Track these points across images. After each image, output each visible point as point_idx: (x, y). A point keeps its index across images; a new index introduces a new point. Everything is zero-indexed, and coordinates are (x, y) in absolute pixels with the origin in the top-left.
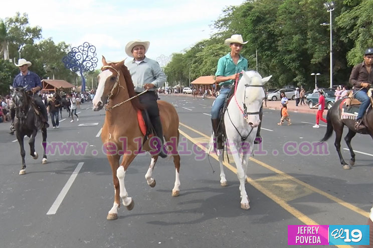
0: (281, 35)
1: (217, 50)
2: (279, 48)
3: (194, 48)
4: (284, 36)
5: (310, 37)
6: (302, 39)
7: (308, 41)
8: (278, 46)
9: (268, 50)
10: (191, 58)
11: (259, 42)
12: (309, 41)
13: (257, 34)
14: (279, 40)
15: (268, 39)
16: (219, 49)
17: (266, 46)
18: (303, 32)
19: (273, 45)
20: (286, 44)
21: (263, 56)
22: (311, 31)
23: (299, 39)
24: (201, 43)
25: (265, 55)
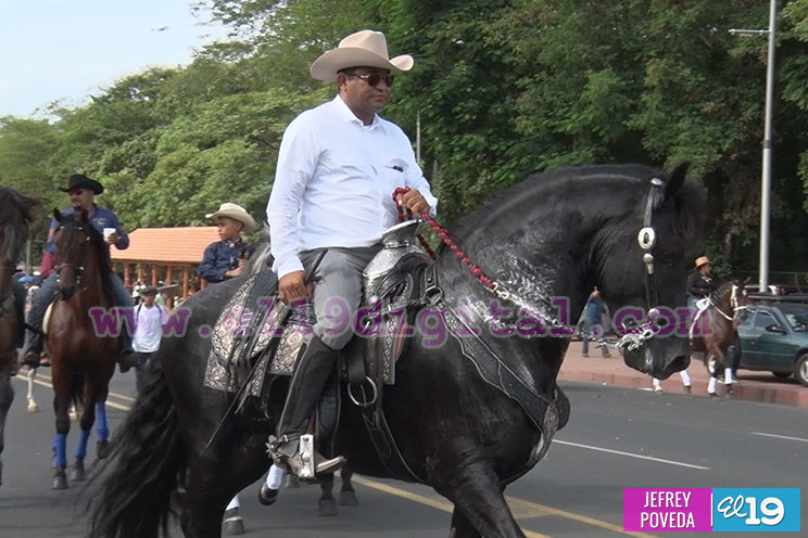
0: (532, 68)
1: (263, 119)
2: (522, 124)
3: (104, 99)
4: (544, 73)
5: (655, 83)
6: (622, 92)
7: (644, 97)
8: (516, 114)
9: (474, 127)
10: (94, 144)
11: (438, 94)
12: (651, 100)
13: (432, 61)
14: (524, 89)
15: (476, 81)
16: (269, 113)
17: (467, 110)
18: (627, 61)
19: (497, 109)
20: (551, 106)
21: (451, 152)
22: (660, 55)
23: (613, 89)
24: (139, 81)
25: (462, 148)
